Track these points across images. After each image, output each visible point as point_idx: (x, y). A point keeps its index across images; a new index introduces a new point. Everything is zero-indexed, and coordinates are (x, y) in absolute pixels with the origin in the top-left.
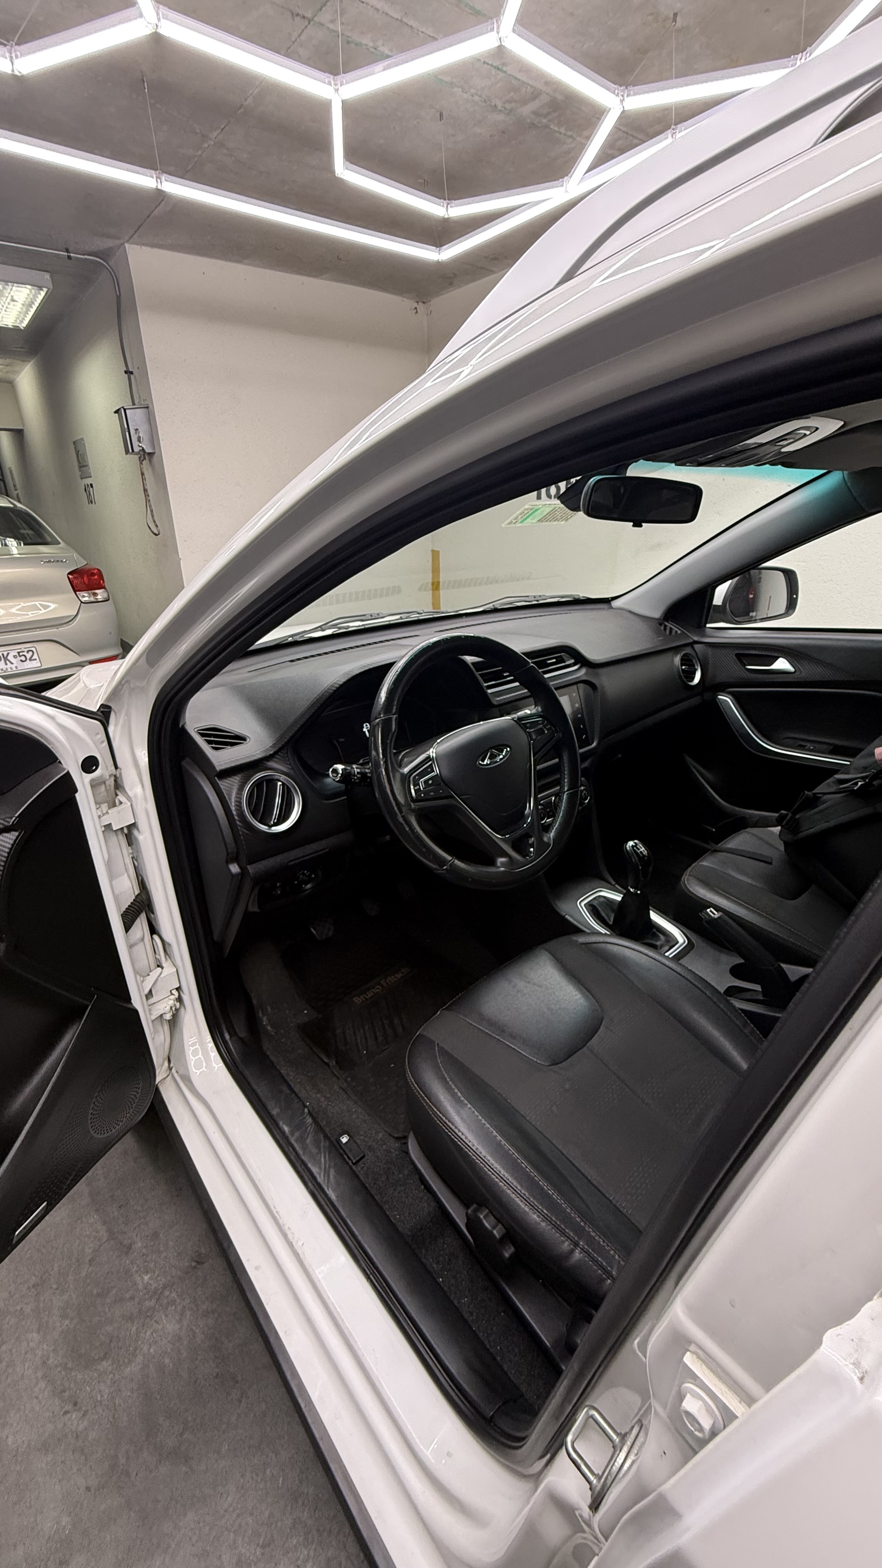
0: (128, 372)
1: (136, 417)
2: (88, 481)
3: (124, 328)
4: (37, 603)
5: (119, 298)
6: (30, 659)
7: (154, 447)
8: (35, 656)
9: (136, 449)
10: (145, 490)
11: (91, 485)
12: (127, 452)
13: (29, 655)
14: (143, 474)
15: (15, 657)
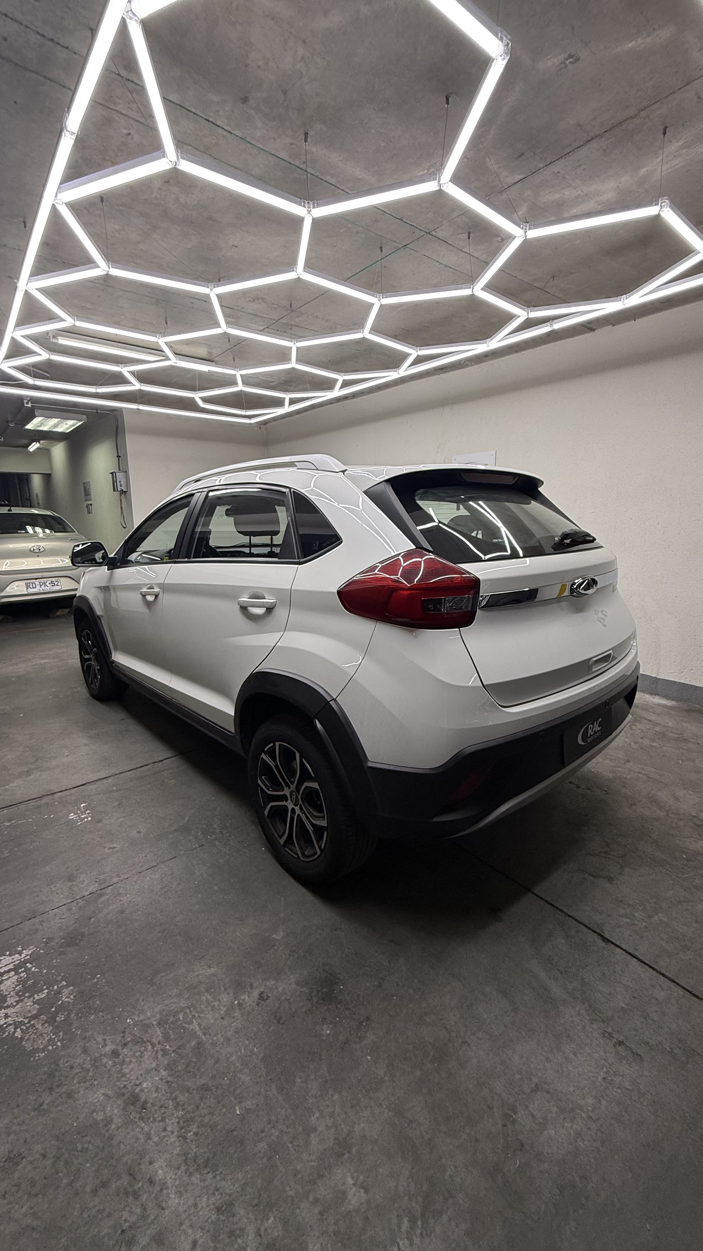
0: (118, 456)
1: (120, 476)
2: (89, 502)
3: (118, 438)
4: (59, 559)
5: (117, 427)
6: (57, 585)
7: (127, 488)
8: (59, 584)
9: (119, 490)
10: (121, 508)
11: (91, 505)
12: (114, 491)
13: (56, 583)
14: (121, 501)
15: (49, 584)
